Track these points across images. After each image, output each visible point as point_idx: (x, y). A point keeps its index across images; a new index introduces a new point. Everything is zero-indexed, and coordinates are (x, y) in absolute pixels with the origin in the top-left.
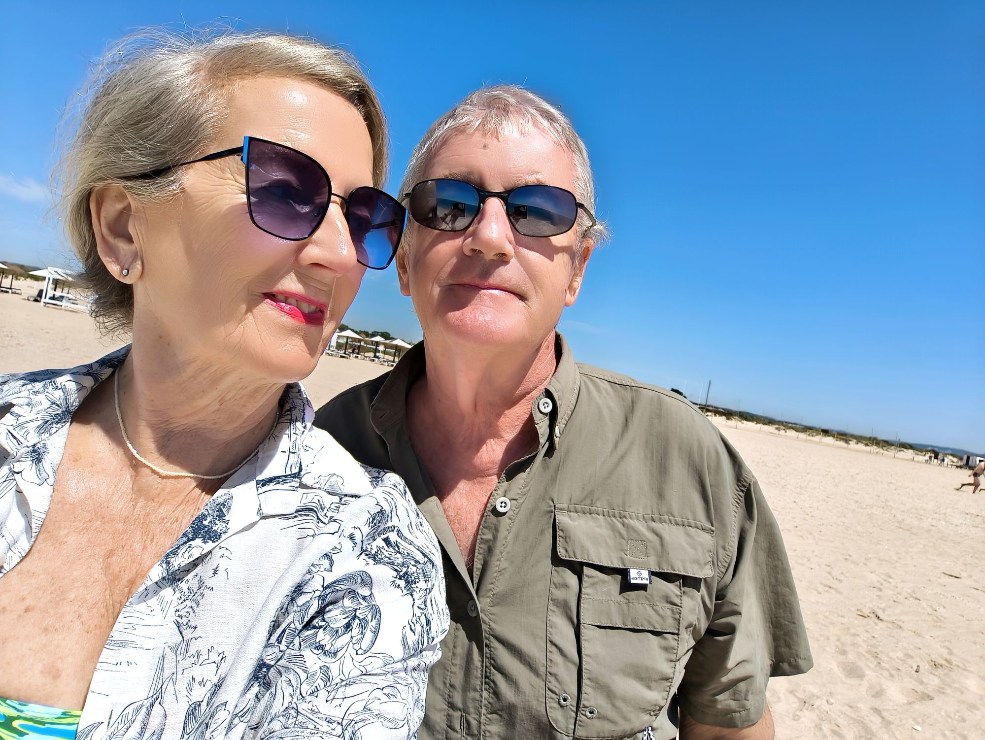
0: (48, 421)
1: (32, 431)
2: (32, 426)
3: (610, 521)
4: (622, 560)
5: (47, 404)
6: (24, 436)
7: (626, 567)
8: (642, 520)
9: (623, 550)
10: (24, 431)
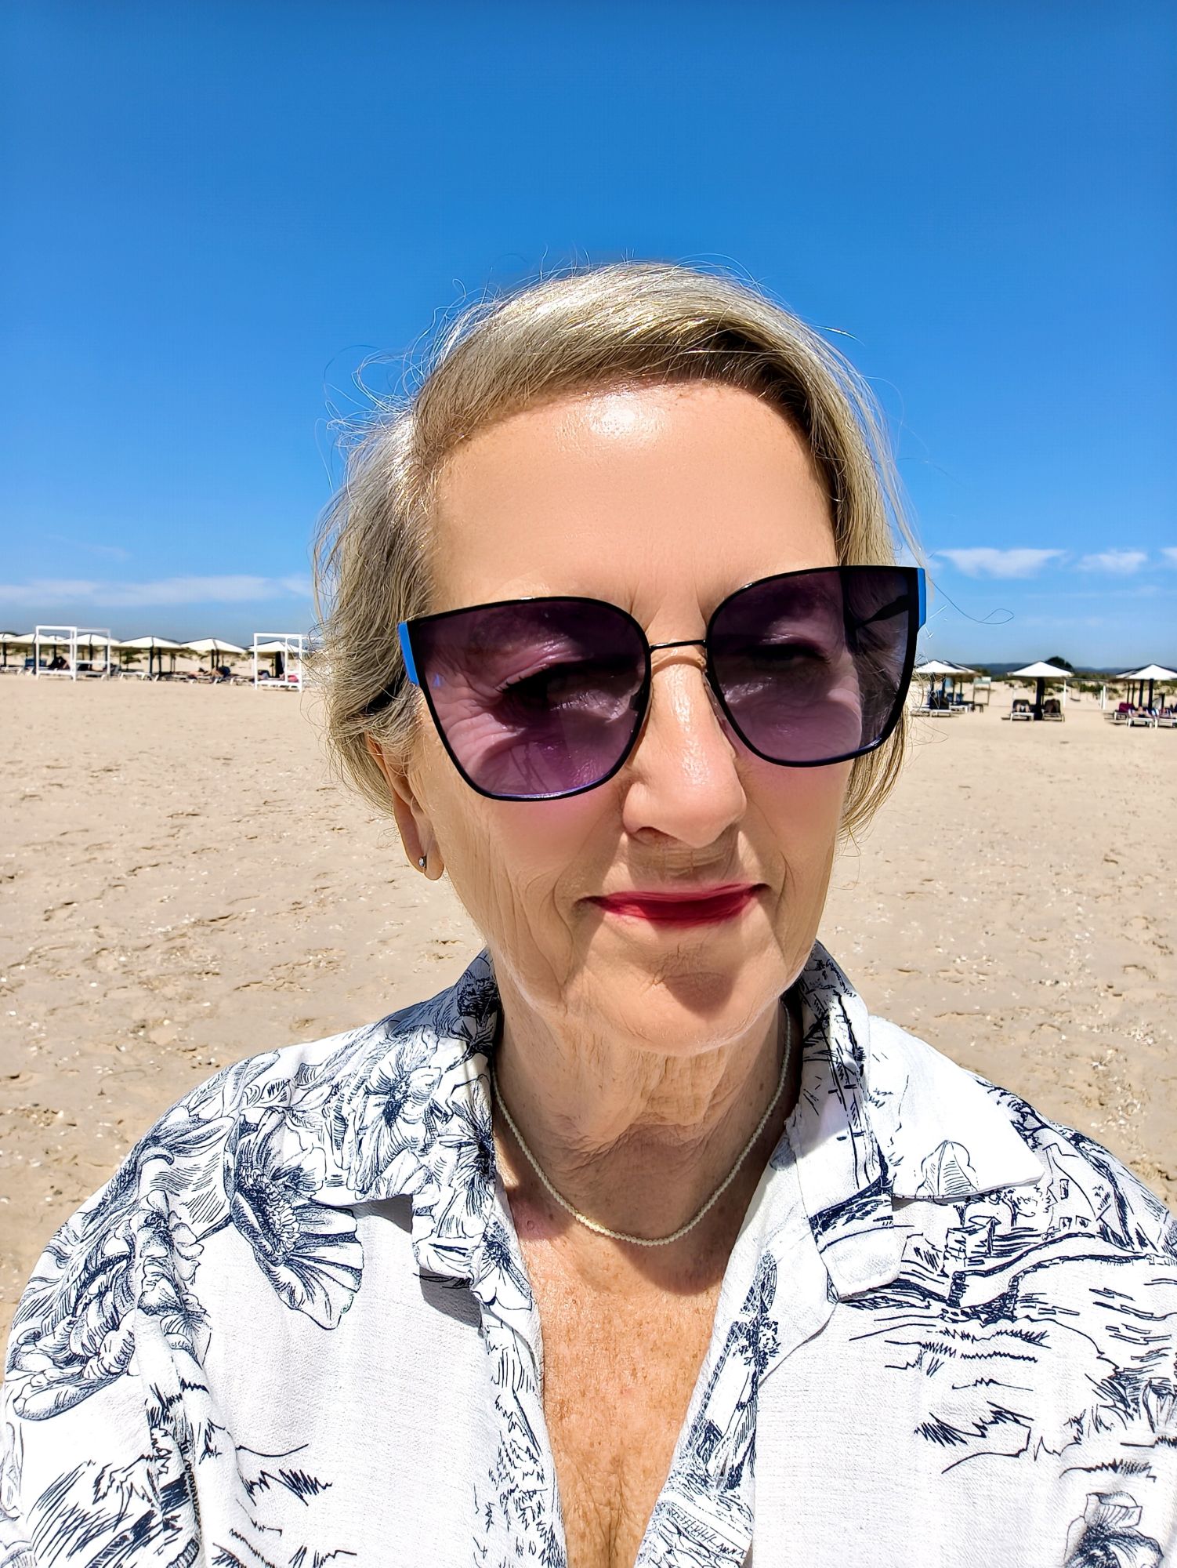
0: (473, 1179)
1: (464, 1217)
2: (459, 1209)
5: (451, 1155)
6: (461, 1234)
10: (454, 1225)
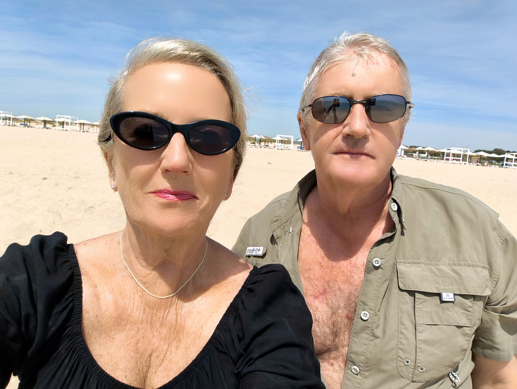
3: (429, 268)
4: (437, 288)
7: (440, 292)
8: (448, 265)
9: (438, 283)
